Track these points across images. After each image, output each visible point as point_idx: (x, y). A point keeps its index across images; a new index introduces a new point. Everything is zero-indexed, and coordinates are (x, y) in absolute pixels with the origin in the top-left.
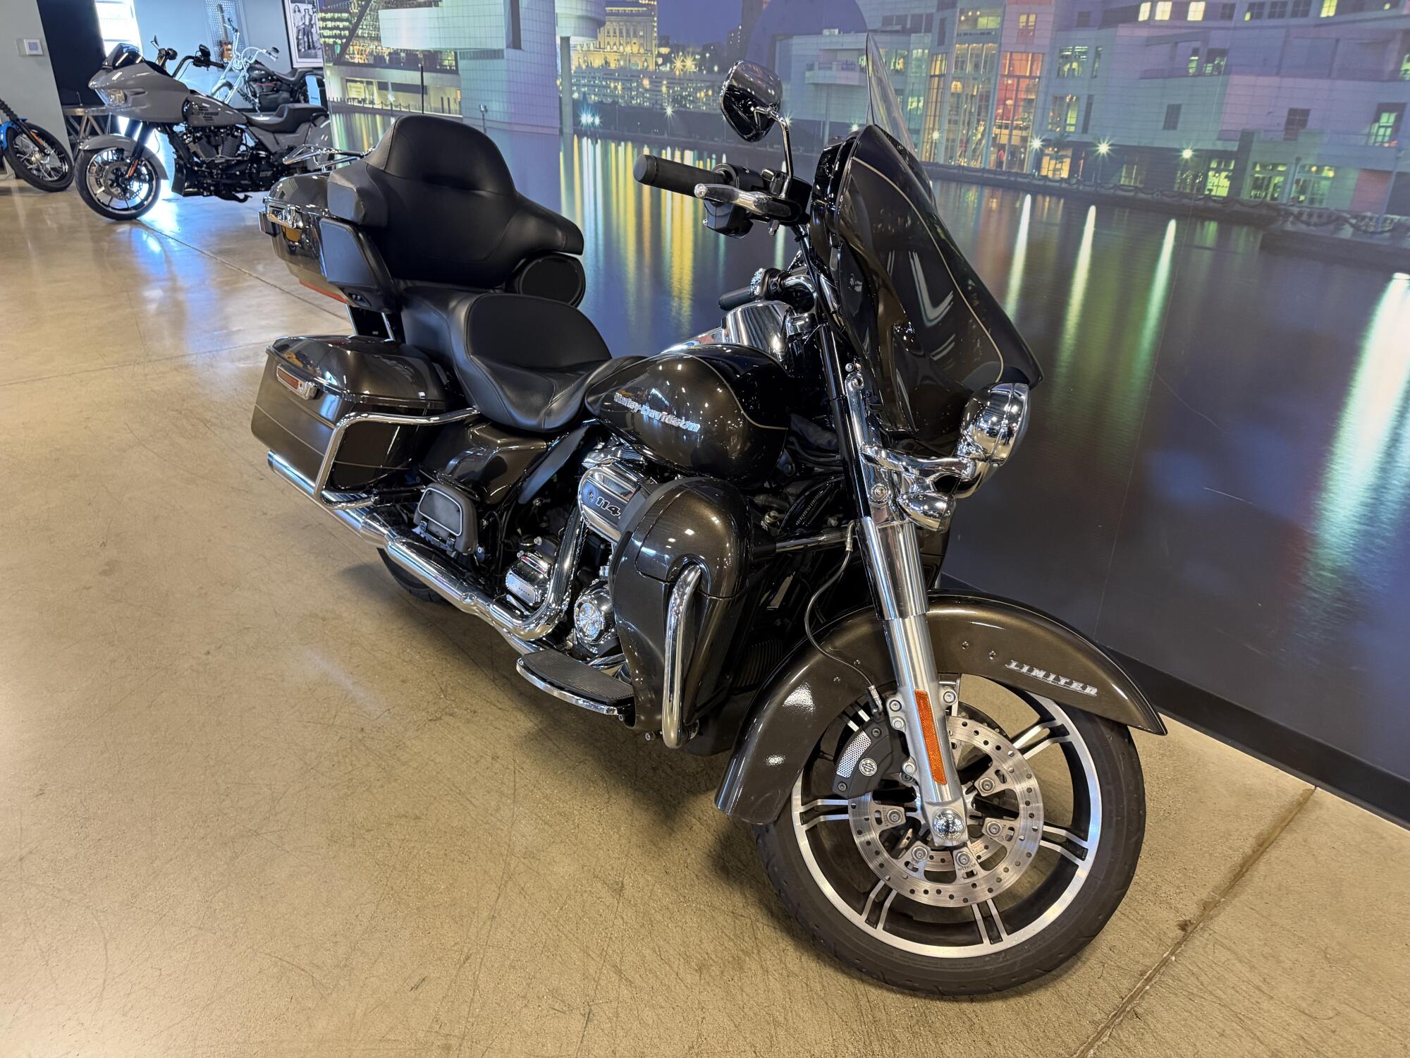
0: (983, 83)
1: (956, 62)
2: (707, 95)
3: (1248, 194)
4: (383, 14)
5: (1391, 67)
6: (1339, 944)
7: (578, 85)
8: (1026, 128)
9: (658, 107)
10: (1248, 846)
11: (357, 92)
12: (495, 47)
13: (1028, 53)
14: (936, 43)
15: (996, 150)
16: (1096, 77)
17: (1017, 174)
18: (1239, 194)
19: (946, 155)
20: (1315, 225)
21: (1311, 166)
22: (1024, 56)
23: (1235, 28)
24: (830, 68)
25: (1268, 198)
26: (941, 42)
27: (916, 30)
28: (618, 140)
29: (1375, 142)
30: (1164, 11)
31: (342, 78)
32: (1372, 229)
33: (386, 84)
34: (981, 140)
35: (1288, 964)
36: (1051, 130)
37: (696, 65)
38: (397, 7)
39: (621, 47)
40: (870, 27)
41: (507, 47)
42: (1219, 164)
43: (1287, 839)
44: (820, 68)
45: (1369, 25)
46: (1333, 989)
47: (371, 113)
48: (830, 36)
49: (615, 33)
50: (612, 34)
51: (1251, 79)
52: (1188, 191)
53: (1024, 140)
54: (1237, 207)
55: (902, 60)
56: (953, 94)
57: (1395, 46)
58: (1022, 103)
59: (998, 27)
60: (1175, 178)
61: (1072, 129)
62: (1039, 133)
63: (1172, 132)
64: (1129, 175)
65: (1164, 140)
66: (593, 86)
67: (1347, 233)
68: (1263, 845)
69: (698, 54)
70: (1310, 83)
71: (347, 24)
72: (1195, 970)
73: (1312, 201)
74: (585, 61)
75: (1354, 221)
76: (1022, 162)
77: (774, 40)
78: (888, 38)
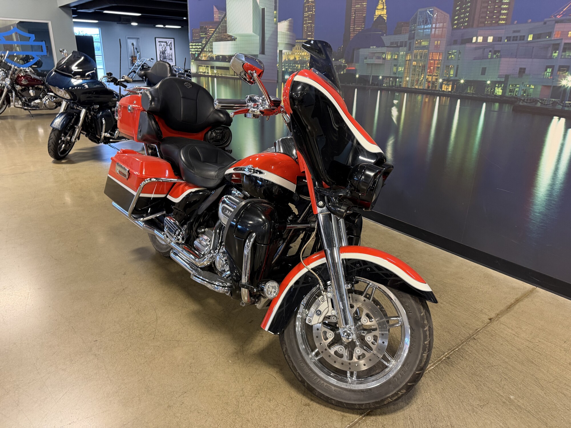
0: (423, 62)
1: (415, 56)
3: (508, 94)
4: (214, 43)
5: (549, 55)
6: (541, 325)
7: (285, 66)
8: (437, 76)
10: (512, 301)
11: (202, 70)
12: (255, 53)
13: (437, 53)
14: (408, 50)
15: (427, 83)
16: (459, 59)
17: (434, 90)
18: (505, 94)
19: (411, 85)
20: (529, 103)
21: (527, 85)
22: (436, 54)
23: (502, 44)
24: (373, 59)
25: (514, 95)
26: (410, 49)
27: (401, 46)
29: (546, 77)
30: (480, 39)
31: (197, 65)
32: (546, 103)
33: (214, 67)
34: (422, 80)
35: (524, 330)
36: (445, 76)
38: (220, 41)
39: (301, 54)
40: (386, 46)
41: (260, 54)
42: (499, 85)
43: (526, 300)
44: (369, 59)
45: (543, 43)
46: (538, 336)
47: (207, 77)
48: (373, 48)
49: (299, 48)
50: (297, 49)
51: (508, 59)
52: (489, 94)
53: (437, 79)
54: (504, 98)
55: (396, 55)
56: (413, 66)
57: (550, 49)
58: (436, 68)
59: (428, 45)
60: (485, 90)
61: (452, 76)
62: (441, 77)
63: (483, 76)
64: (470, 89)
65: (481, 78)
66: (290, 66)
67: (539, 105)
68: (517, 301)
70: (526, 60)
71: (200, 47)
72: (494, 330)
73: (528, 95)
74: (287, 58)
75: (541, 101)
76: (436, 86)
77: (354, 50)
78: (392, 49)
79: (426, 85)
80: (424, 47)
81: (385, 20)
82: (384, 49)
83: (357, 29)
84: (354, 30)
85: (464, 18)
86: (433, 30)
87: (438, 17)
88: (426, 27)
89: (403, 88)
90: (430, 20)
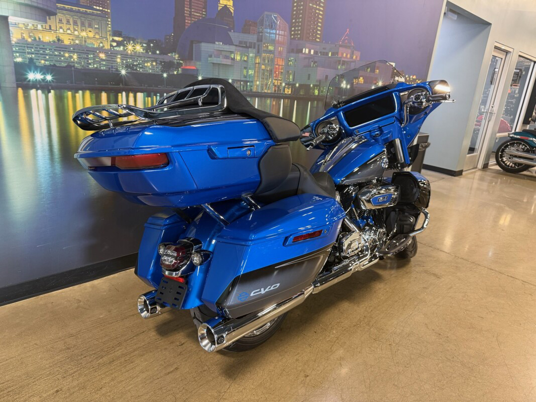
0: (270, 66)
1: (263, 59)
2: (152, 65)
3: (321, 94)
5: (337, 67)
8: (281, 80)
9: (114, 70)
15: (274, 86)
16: (295, 66)
17: (279, 93)
18: (319, 93)
19: (261, 89)
22: (280, 59)
23: (318, 57)
24: (219, 57)
25: (324, 94)
26: (258, 52)
27: (251, 47)
28: (75, 90)
30: (307, 51)
34: (270, 84)
36: (287, 80)
37: (144, 50)
39: (76, 33)
40: (234, 44)
42: (316, 87)
44: (214, 57)
48: (219, 45)
50: (64, 21)
51: (320, 68)
52: (312, 94)
53: (281, 83)
55: (246, 57)
56: (262, 69)
57: (337, 63)
58: (280, 73)
59: (273, 50)
60: (310, 91)
61: (291, 80)
62: (284, 81)
63: (309, 80)
64: (302, 91)
65: (308, 83)
69: (145, 44)
70: (328, 70)
76: (281, 90)
77: (192, 42)
78: (241, 49)
79: (273, 89)
80: (270, 52)
81: (232, 13)
82: (232, 48)
83: (195, 15)
84: (190, 14)
85: (298, 30)
86: (277, 36)
87: (281, 25)
88: (271, 31)
89: (254, 92)
90: (275, 26)
